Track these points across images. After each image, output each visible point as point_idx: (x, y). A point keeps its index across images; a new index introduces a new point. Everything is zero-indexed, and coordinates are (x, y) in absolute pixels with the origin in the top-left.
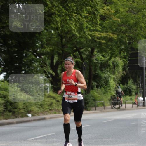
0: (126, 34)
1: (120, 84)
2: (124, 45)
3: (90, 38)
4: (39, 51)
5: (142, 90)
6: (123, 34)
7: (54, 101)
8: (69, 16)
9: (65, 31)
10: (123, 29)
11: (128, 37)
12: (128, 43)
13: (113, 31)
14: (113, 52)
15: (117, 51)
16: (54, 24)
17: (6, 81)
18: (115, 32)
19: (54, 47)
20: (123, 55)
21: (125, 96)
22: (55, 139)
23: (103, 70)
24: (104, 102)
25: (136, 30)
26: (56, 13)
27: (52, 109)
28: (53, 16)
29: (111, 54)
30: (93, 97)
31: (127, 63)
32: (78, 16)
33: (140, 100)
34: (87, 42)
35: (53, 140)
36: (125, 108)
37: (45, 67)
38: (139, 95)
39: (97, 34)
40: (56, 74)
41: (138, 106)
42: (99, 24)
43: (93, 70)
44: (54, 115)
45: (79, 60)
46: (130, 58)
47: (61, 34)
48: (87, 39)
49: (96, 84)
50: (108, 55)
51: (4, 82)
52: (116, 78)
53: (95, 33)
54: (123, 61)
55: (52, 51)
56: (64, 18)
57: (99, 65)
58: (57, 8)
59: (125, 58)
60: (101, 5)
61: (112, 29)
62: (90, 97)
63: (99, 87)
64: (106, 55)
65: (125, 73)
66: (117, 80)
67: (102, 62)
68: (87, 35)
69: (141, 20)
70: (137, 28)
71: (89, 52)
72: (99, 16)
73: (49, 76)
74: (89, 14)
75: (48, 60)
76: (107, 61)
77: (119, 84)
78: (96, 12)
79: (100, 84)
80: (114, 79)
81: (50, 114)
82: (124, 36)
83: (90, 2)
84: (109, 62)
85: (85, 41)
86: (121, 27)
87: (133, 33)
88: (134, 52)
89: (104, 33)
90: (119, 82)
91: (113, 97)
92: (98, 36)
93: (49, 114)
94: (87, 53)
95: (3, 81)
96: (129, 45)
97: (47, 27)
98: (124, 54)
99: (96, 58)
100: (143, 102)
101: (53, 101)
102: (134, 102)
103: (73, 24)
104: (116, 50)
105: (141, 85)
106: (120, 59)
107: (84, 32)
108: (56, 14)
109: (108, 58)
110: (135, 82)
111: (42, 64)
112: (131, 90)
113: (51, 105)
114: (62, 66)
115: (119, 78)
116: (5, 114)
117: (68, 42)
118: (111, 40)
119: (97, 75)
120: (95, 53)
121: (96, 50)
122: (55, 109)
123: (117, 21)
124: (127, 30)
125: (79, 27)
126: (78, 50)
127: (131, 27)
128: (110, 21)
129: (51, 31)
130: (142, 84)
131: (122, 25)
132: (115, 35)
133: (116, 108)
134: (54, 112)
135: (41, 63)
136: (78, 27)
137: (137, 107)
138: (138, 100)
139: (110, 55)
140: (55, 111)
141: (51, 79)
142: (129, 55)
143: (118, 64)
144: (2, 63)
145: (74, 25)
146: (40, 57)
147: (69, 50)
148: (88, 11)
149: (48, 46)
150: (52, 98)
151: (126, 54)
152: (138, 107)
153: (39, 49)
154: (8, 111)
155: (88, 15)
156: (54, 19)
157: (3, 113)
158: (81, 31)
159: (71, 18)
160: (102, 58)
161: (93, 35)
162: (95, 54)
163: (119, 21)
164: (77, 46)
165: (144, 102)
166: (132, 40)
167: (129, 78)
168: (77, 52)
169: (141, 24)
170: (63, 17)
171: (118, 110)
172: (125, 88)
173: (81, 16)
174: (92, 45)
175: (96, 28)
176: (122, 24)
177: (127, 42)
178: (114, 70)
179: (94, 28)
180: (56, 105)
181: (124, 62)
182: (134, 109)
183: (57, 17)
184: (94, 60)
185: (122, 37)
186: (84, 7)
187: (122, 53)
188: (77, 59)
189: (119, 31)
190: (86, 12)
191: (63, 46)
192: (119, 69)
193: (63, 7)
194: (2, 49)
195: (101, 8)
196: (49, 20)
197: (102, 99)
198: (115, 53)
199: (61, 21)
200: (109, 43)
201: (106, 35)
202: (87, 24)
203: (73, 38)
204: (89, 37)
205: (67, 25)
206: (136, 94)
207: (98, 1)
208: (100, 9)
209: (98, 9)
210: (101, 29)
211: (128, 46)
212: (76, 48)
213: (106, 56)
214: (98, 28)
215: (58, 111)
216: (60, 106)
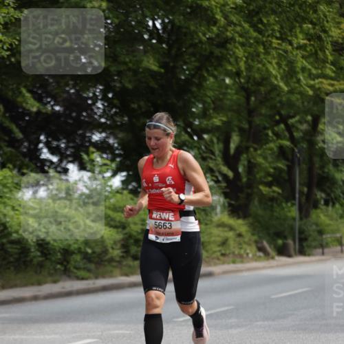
3: (311, 93)
4: (197, 125)
7: (231, 234)
8: (264, 46)
9: (255, 78)
16: (230, 63)
17: (125, 192)
19: (230, 114)
22: (233, 320)
23: (340, 164)
24: (341, 237)
26: (235, 40)
27: (228, 252)
28: (229, 46)
30: (317, 225)
32: (284, 44)
34: (303, 103)
35: (230, 321)
37: (211, 159)
40: (235, 176)
42: (329, 61)
43: (317, 165)
44: (232, 265)
45: (287, 143)
47: (246, 86)
48: (304, 97)
49: (323, 195)
51: (121, 193)
53: (321, 83)
55: (227, 124)
56: (252, 49)
58: (238, 29)
60: (333, 19)
62: (311, 226)
63: (331, 204)
68: (304, 86)
71: (309, 125)
72: (330, 43)
73: (220, 178)
74: (309, 40)
75: (218, 143)
78: (323, 35)
79: (332, 195)
83: (311, 12)
85: (300, 101)
89: (342, 82)
92: (328, 90)
93: (219, 264)
94: (304, 127)
95: (120, 191)
97: (215, 69)
99: (322, 138)
101: (229, 236)
103: (274, 62)
107: (299, 81)
108: (235, 42)
111: (204, 152)
113: (224, 243)
114: (248, 156)
116: (124, 263)
117: (261, 102)
119: (325, 175)
120: (321, 127)
121: (324, 120)
122: (234, 253)
125: (286, 69)
126: (284, 120)
129: (224, 80)
134: (231, 258)
135: (201, 152)
136: (284, 70)
141: (224, 185)
144: (117, 152)
145: (275, 66)
146: (200, 138)
147: (265, 123)
148: (307, 34)
149: (218, 114)
150: (226, 229)
153: (197, 120)
154: (130, 258)
155: (305, 42)
156: (231, 53)
157: (119, 262)
158: (292, 77)
159: (269, 50)
161: (317, 86)
162: (322, 129)
164: (283, 112)
168: (282, 126)
170: (250, 47)
173: (291, 44)
174: (315, 108)
180: (236, 245)
183: (237, 48)
184: (319, 143)
186: (298, 25)
188: (281, 139)
190: (301, 36)
191: (251, 112)
193: (250, 27)
194: (118, 121)
195: (335, 27)
196: (219, 54)
197: (338, 230)
199: (246, 58)
202: (304, 62)
203: (273, 95)
204: (308, 92)
205: (260, 66)
207: (329, 11)
208: (333, 29)
209: (327, 29)
210: (334, 72)
212: (280, 115)
215: (241, 258)
216: (245, 246)
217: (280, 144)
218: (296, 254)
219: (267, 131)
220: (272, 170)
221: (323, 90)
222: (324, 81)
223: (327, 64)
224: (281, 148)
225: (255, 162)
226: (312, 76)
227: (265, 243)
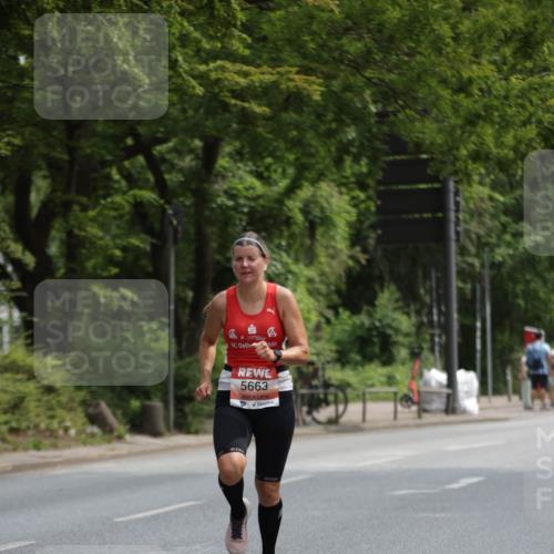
0: (369, 73)
1: (341, 310)
2: (357, 125)
3: (199, 90)
5: (440, 336)
6: (353, 75)
7: (30, 387)
10: (352, 50)
11: (374, 84)
12: (377, 114)
13: (305, 56)
14: (304, 160)
15: (323, 153)
18: (313, 65)
19: (28, 131)
20: (354, 174)
21: (363, 366)
25: (412, 54)
27: (24, 425)
29: (297, 168)
31: (373, 209)
33: (433, 383)
34: (184, 111)
36: (364, 420)
38: (427, 359)
39: (233, 74)
40: (38, 264)
41: (422, 411)
42: (239, 23)
43: (214, 245)
44: (33, 453)
45: (148, 195)
46: (382, 188)
48: (186, 98)
50: (284, 171)
52: (317, 279)
53: (222, 68)
54: (355, 203)
55: (23, 152)
57: (244, 218)
59: (363, 186)
61: (300, 49)
64: (275, 171)
65: (363, 258)
66: (323, 288)
67: (253, 204)
68: (184, 75)
69: (435, 7)
70: (418, 42)
71: (197, 157)
73: (10, 268)
76: (280, 201)
77: (334, 308)
80: (310, 287)
81: (15, 450)
82: (359, 81)
84: (289, 203)
85: (179, 107)
86: (345, 41)
87: (397, 66)
88: (403, 157)
89: (265, 68)
90: (335, 298)
91: (305, 369)
92: (237, 83)
93: (6, 450)
94: (188, 162)
96: (380, 122)
98: (356, 168)
99: (225, 187)
100: (446, 391)
101: (27, 390)
102: (405, 391)
104: (320, 149)
105: (435, 311)
106: (341, 193)
109: (284, 184)
110: (409, 297)
112: (389, 336)
113: (16, 405)
114: (67, 222)
115: (332, 279)
118: (296, 99)
120: (223, 162)
121: (227, 149)
122: (36, 426)
123: (323, 10)
124: (369, 52)
126: (143, 147)
127: (391, 39)
128: (290, 9)
129: (16, 59)
130: (443, 308)
131: (347, 30)
132: (313, 78)
133: (318, 423)
134: (30, 439)
137: (420, 417)
138: (421, 383)
139: (291, 171)
140: (33, 435)
141: (16, 284)
142: (380, 175)
143: (328, 213)
147: (103, 152)
149: (3, 130)
150: (20, 376)
151: (365, 170)
152: (425, 415)
160: (257, 184)
161: (213, 76)
162: (224, 168)
163: (332, 11)
164: (141, 130)
165: (449, 391)
166: (396, 102)
167: (381, 279)
168: (141, 159)
169: (436, 27)
171: (329, 432)
172: (363, 324)
174: (209, 123)
175: (229, 46)
176: (349, 23)
177: (373, 109)
178: (312, 245)
179: (219, 45)
180: (41, 410)
181: (355, 206)
182: (407, 426)
184: (219, 196)
185: (348, 88)
187: (348, 161)
188: (141, 188)
189: (334, 58)
192: (333, 238)
198: (314, 161)
200: (290, 116)
201: (273, 78)
202: (186, 24)
204: (193, 88)
206: (415, 355)
210: (248, 46)
211: (375, 130)
212: (136, 136)
213: (275, 176)
214: (238, 45)
215: (52, 437)
216: (60, 412)
217: (135, 196)
218: (169, 430)
219: (107, 170)
220: (118, 253)
221: (226, 83)
222: (228, 65)
223: (233, 29)
224: (138, 205)
225: (83, 233)
226: (203, 54)
227: (104, 407)
